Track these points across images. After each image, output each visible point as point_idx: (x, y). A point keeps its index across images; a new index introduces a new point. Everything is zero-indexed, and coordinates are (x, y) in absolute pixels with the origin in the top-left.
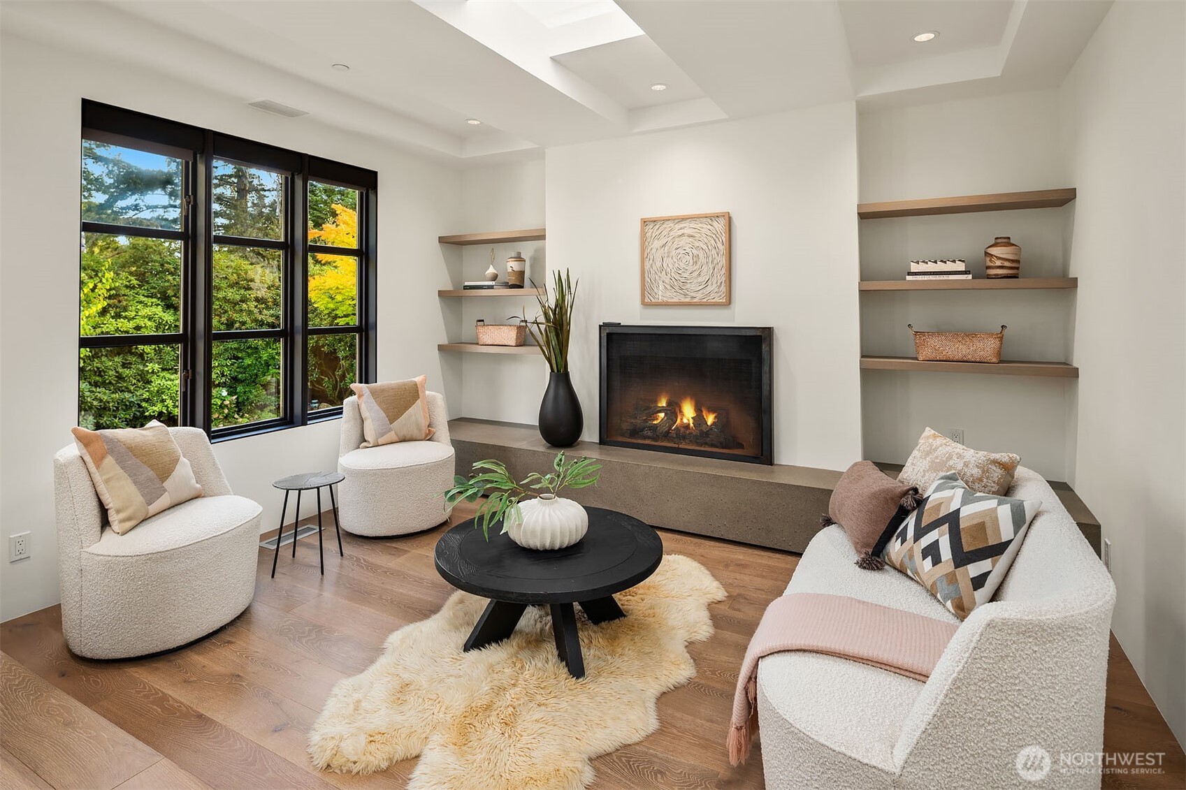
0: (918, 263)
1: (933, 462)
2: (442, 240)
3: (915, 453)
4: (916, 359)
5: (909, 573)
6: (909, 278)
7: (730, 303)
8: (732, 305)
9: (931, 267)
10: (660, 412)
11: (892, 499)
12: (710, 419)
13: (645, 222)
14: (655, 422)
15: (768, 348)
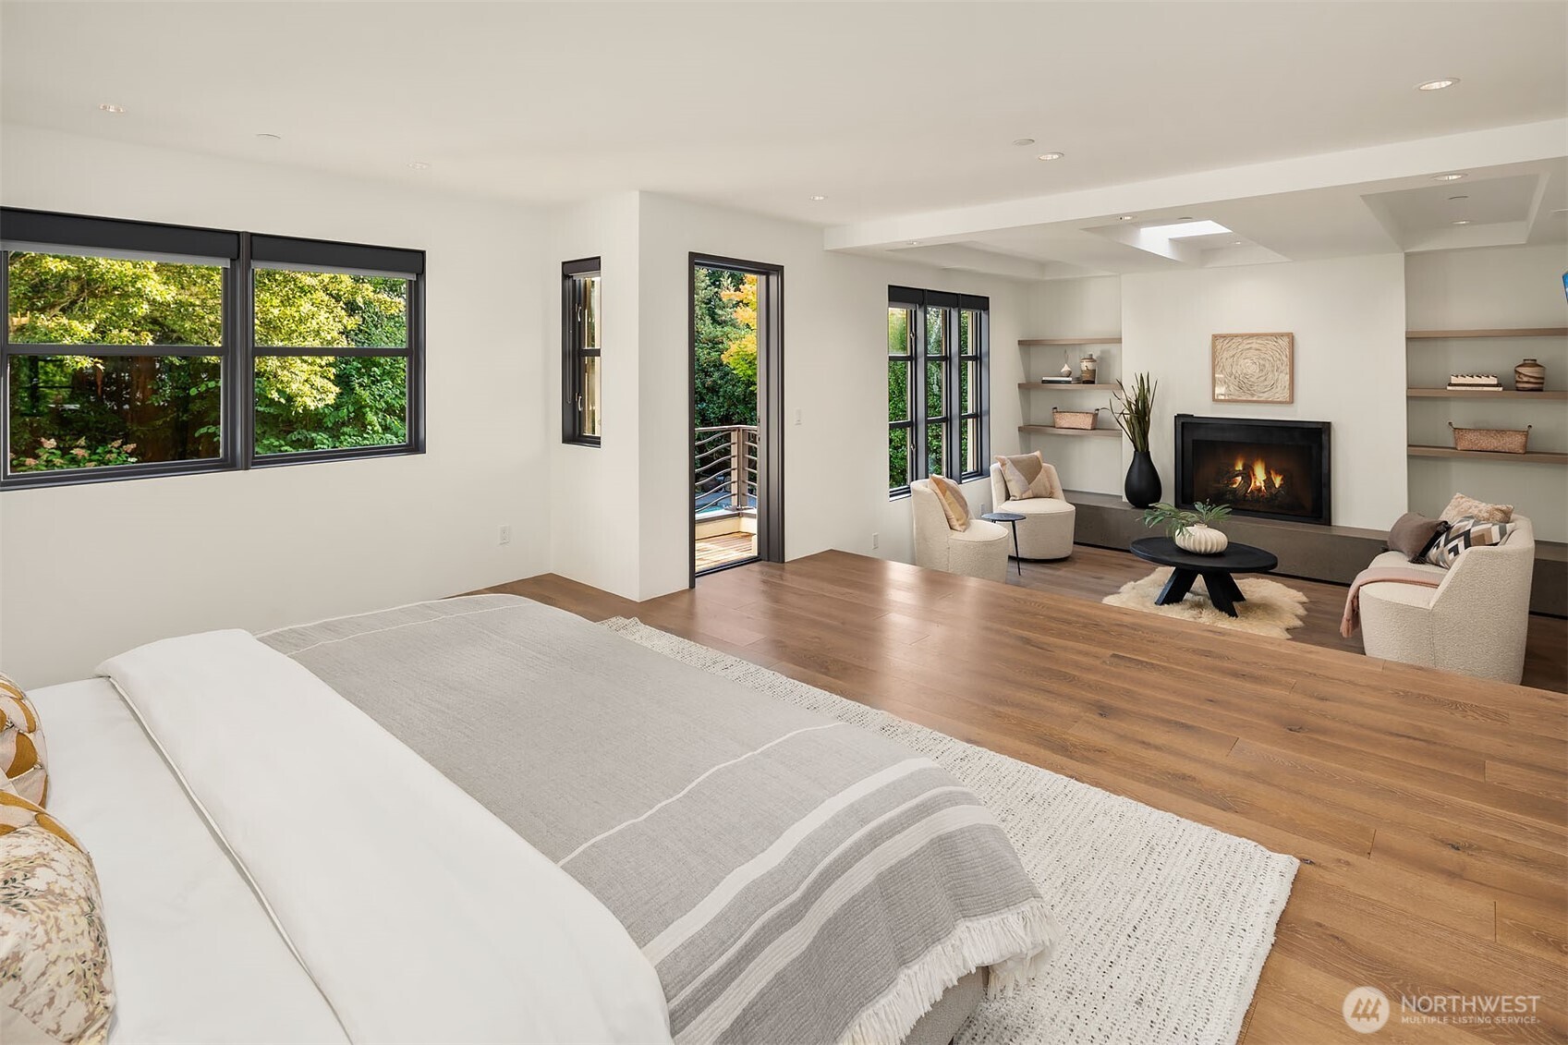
0: (1457, 376)
1: (1459, 511)
2: (1020, 343)
3: (1449, 507)
4: (1455, 449)
5: (1441, 564)
6: (1449, 388)
7: (1292, 402)
8: (1295, 404)
9: (1468, 380)
10: (1237, 476)
11: (1431, 528)
12: (1278, 481)
13: (1215, 337)
14: (1235, 486)
15: (1327, 438)
